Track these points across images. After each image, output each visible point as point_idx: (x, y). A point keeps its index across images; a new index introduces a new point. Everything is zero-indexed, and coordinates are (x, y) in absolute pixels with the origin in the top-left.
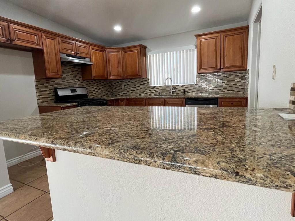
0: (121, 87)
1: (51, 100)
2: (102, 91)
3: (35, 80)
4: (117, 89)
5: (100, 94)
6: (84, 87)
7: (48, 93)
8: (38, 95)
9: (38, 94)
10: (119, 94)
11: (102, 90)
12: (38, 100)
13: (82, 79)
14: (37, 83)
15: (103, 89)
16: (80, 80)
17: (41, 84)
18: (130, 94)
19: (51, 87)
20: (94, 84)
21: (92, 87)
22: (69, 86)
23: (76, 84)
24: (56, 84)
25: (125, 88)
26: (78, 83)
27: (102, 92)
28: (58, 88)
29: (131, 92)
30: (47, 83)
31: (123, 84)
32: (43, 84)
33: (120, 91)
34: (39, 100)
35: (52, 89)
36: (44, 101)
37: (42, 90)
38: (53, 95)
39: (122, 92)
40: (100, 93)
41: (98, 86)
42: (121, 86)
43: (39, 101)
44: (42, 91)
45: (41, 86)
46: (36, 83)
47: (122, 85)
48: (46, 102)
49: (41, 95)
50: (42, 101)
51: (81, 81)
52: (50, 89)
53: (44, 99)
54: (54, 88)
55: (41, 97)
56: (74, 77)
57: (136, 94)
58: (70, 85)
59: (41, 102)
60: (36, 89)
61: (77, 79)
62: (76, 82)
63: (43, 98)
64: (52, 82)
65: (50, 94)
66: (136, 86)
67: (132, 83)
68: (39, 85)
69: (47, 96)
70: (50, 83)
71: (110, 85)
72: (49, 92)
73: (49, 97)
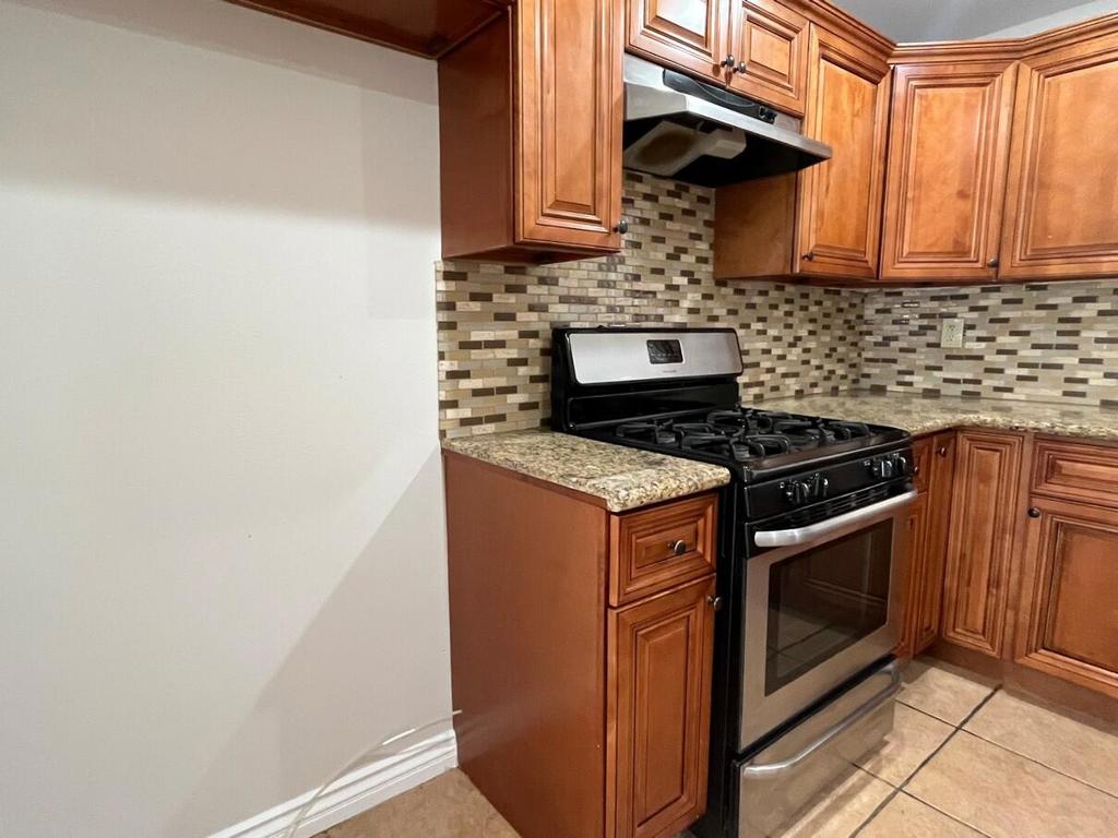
0: (931, 338)
1: (523, 407)
2: (806, 357)
3: (441, 267)
4: (893, 344)
5: (796, 375)
6: (717, 325)
7: (513, 363)
8: (452, 375)
9: (447, 365)
10: (907, 378)
11: (807, 351)
12: (444, 405)
13: (714, 274)
14: (452, 285)
15: (812, 345)
16: (698, 282)
17: (474, 297)
18: (1010, 390)
19: (534, 316)
20: (774, 307)
21: (759, 326)
22: (637, 317)
23: (676, 303)
24: (564, 300)
25: (969, 345)
26: (691, 299)
27: (806, 362)
28: (573, 325)
29: (1020, 378)
30: (510, 289)
31: (954, 316)
32: (487, 298)
33: (922, 358)
34: (453, 404)
35: (535, 335)
36: (483, 414)
37: (476, 336)
38: (537, 371)
39: (939, 369)
40: (794, 370)
41: (790, 320)
42: (933, 328)
43: (451, 413)
44: (477, 345)
45: (476, 306)
46: (442, 286)
47: (946, 321)
48: (490, 419)
49: (466, 375)
50: (467, 413)
51: (708, 284)
52: (524, 335)
53: (480, 400)
54: (548, 326)
55: (465, 384)
56: (669, 256)
57: (1066, 394)
58: (645, 311)
59: (465, 422)
60: (442, 326)
61: (684, 273)
62: (676, 288)
63: (476, 393)
64: (542, 281)
65: (522, 370)
66: (1076, 333)
67: (1043, 313)
68: (459, 304)
69: (502, 382)
70: (530, 289)
71: (852, 317)
72: (513, 354)
73: (513, 390)
